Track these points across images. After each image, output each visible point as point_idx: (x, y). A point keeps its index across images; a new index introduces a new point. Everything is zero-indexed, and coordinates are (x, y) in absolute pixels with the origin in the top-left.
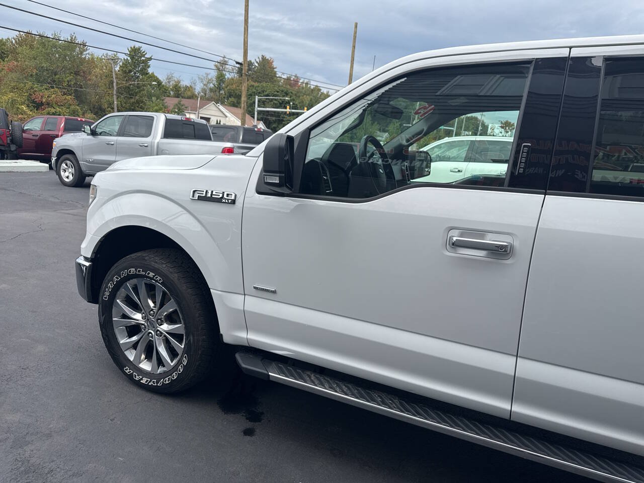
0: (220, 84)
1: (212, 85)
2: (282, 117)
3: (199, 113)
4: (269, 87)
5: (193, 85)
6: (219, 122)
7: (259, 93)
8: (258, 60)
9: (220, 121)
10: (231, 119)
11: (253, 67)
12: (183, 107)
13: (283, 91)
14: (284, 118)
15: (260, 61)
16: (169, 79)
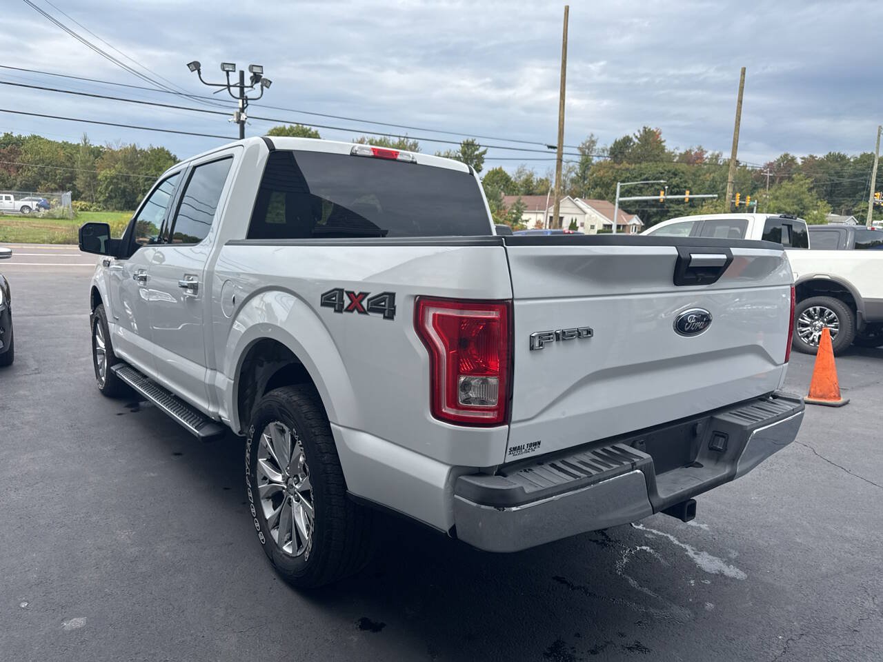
0: (584, 172)
1: (573, 175)
2: (667, 207)
3: (548, 212)
4: (649, 169)
5: (549, 177)
6: (574, 221)
7: (635, 177)
8: (638, 134)
9: (576, 220)
10: (592, 216)
11: (632, 144)
12: (522, 207)
13: (669, 172)
14: (670, 207)
15: (641, 135)
16: (520, 173)
